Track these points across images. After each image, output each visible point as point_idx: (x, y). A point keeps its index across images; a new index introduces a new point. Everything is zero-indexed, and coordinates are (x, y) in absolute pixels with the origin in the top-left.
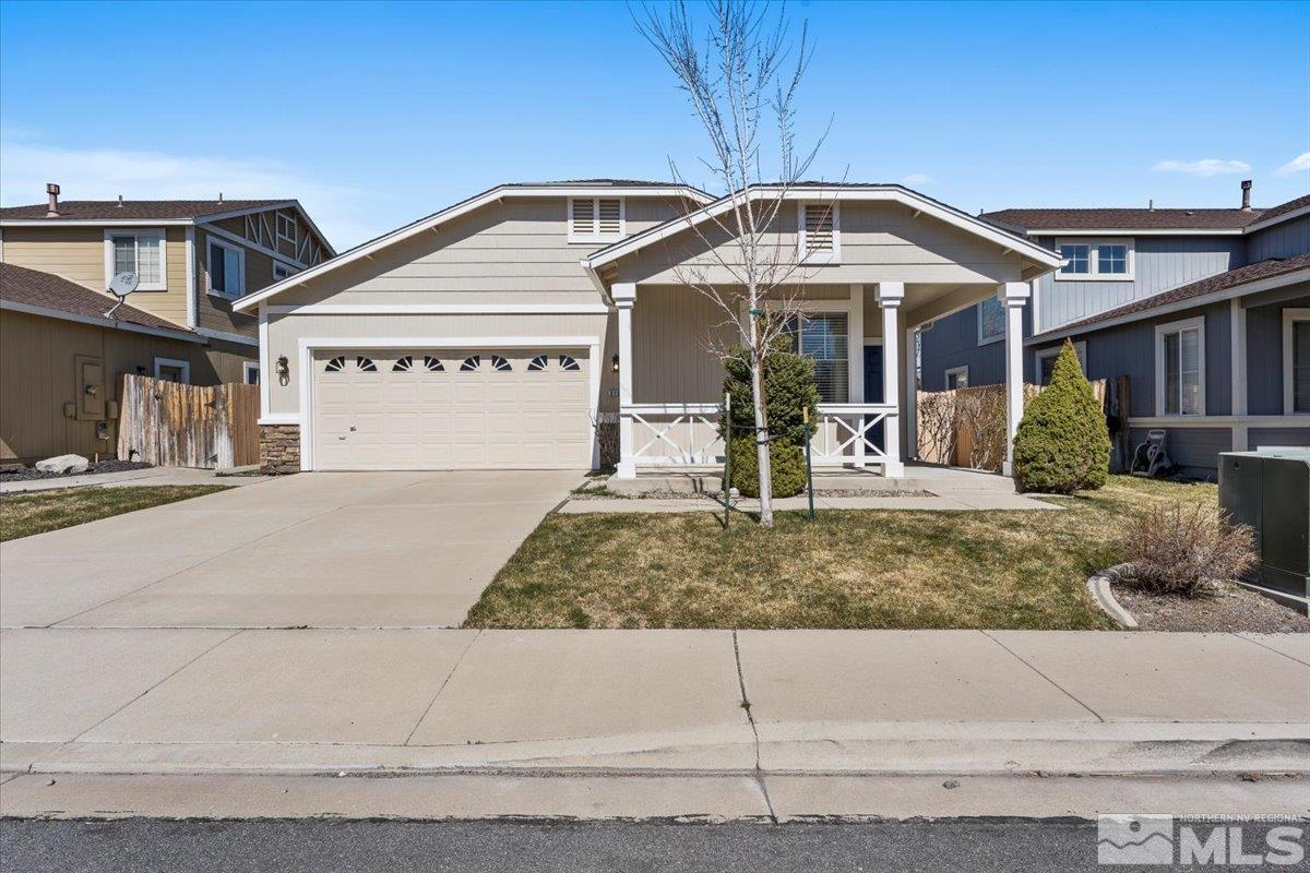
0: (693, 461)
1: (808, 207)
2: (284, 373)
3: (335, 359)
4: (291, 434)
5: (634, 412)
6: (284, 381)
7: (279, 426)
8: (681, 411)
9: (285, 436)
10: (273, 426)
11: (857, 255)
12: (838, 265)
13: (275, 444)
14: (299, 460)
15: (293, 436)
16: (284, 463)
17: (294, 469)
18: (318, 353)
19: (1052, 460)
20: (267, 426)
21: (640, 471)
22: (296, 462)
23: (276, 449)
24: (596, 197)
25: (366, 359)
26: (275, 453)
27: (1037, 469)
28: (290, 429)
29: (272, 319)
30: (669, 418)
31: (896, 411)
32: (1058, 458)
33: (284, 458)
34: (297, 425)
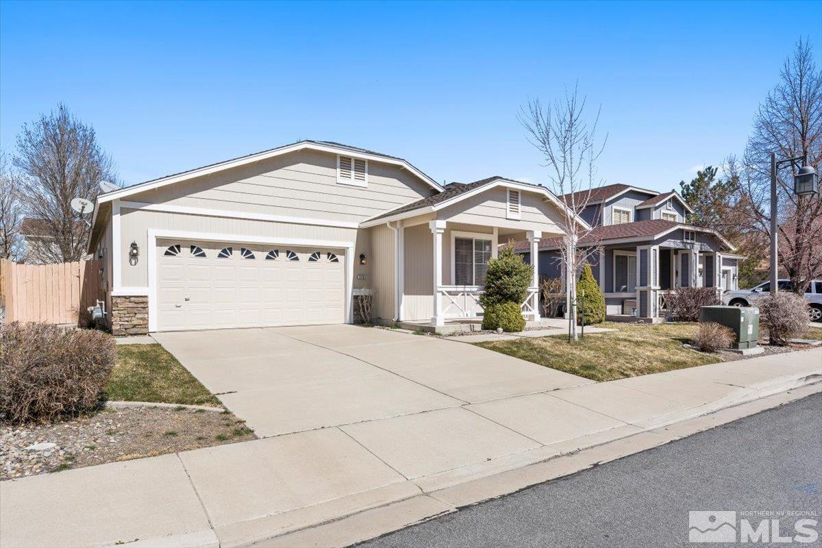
0: (467, 315)
1: (510, 191)
2: (134, 256)
3: (173, 247)
4: (140, 303)
5: (444, 290)
6: (133, 261)
7: (130, 297)
8: (462, 289)
9: (135, 305)
10: (125, 297)
11: (527, 217)
12: (519, 220)
13: (125, 312)
14: (148, 324)
15: (142, 305)
16: (134, 326)
17: (144, 331)
18: (161, 241)
19: (592, 312)
20: (119, 297)
21: (446, 321)
22: (146, 326)
23: (128, 315)
24: (353, 157)
25: (197, 248)
26: (126, 319)
27: (586, 316)
28: (141, 300)
29: (124, 211)
30: (456, 294)
31: (538, 290)
32: (594, 311)
33: (135, 322)
34: (146, 297)
